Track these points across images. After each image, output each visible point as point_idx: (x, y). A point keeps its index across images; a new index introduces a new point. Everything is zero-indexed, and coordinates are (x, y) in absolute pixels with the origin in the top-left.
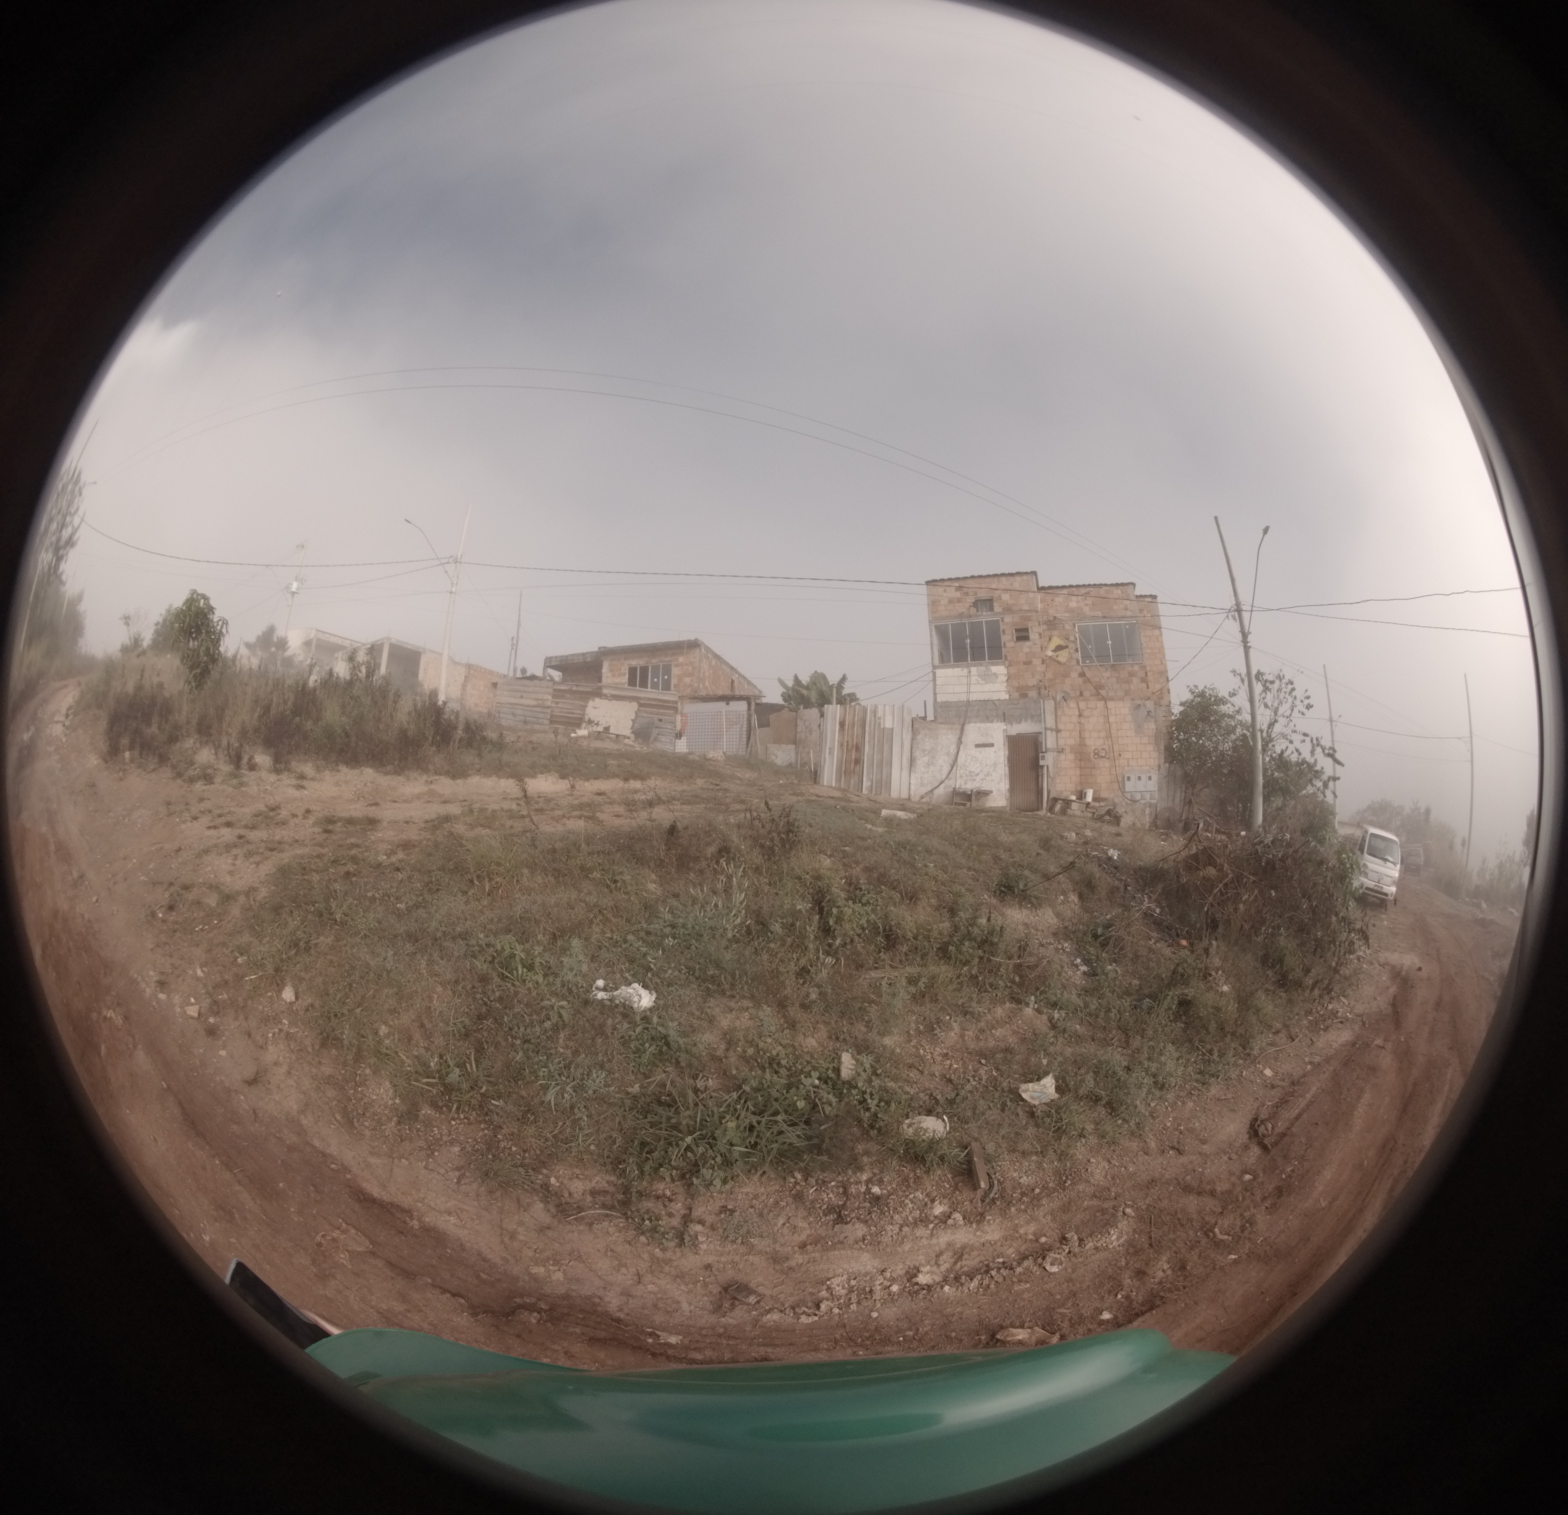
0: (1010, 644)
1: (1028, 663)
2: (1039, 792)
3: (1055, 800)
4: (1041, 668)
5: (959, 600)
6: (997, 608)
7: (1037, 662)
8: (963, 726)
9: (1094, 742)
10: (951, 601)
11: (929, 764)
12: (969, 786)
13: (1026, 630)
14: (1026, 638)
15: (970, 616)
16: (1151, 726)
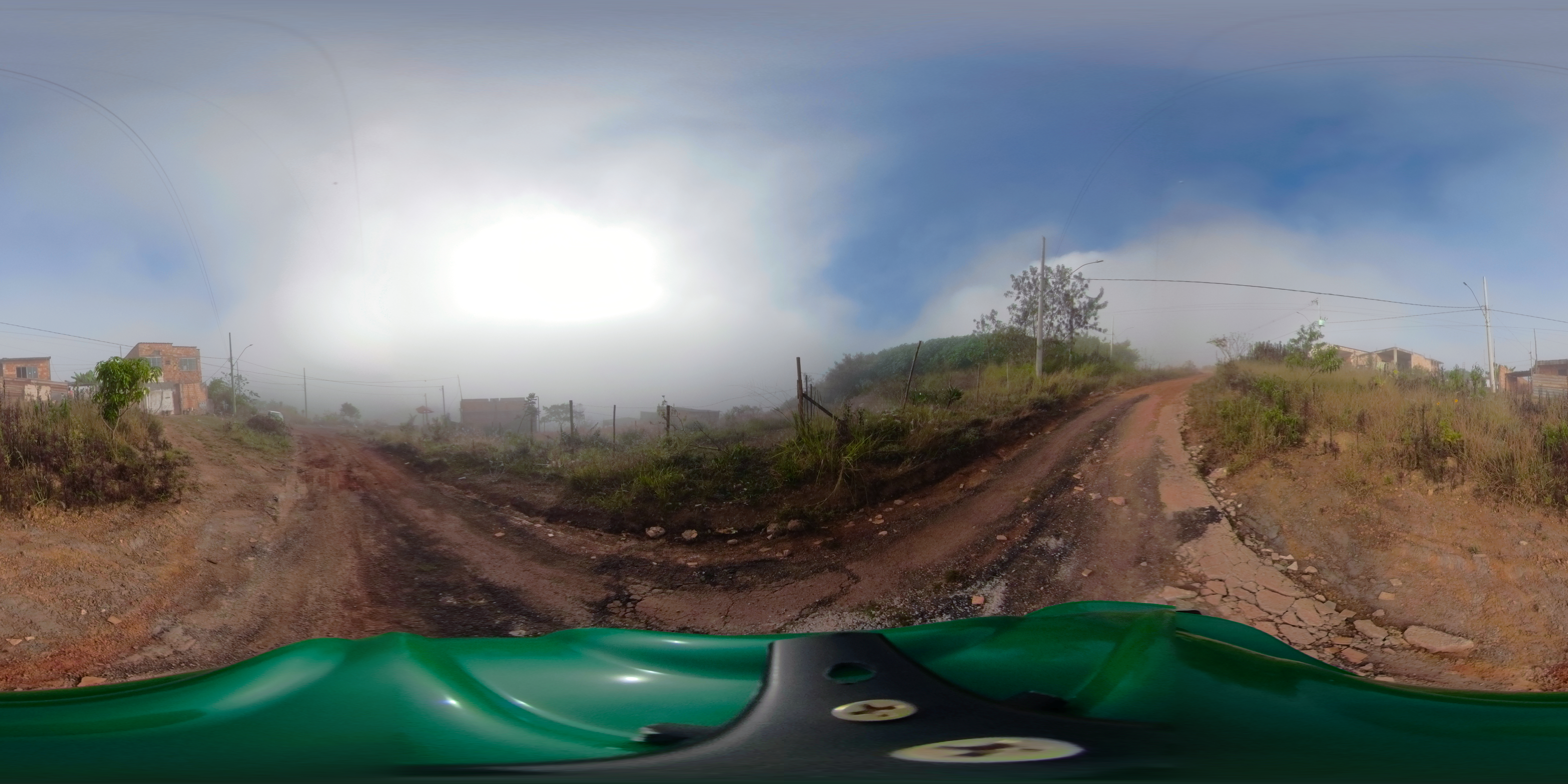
0: (164, 366)
1: (169, 371)
2: (180, 409)
3: (184, 411)
4: (173, 373)
5: (149, 350)
6: (161, 354)
7: (172, 371)
8: (162, 393)
9: (192, 394)
10: (147, 350)
11: (155, 404)
12: (165, 410)
13: (169, 361)
14: (169, 364)
15: (153, 356)
16: (204, 389)
